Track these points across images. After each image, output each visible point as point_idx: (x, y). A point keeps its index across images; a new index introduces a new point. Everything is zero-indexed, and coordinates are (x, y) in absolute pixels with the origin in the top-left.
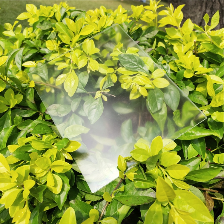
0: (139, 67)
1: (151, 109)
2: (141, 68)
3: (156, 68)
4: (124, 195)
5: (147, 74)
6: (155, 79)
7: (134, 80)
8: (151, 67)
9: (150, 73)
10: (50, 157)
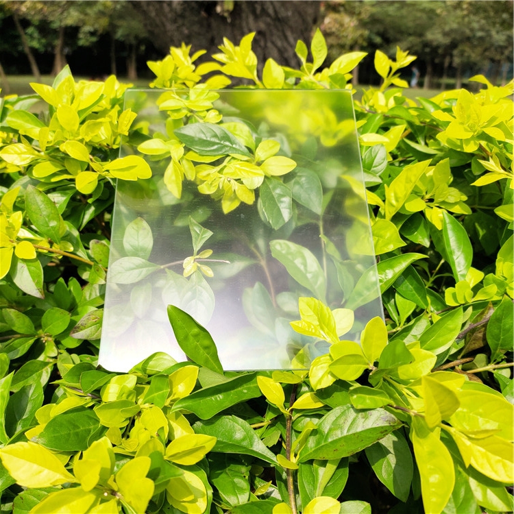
0: (227, 146)
1: (271, 222)
2: (231, 147)
3: (258, 141)
4: (323, 444)
5: (246, 155)
6: (263, 161)
7: (225, 171)
8: (247, 139)
9: (251, 151)
10: (158, 435)
